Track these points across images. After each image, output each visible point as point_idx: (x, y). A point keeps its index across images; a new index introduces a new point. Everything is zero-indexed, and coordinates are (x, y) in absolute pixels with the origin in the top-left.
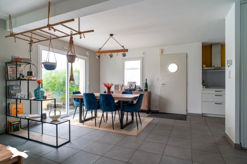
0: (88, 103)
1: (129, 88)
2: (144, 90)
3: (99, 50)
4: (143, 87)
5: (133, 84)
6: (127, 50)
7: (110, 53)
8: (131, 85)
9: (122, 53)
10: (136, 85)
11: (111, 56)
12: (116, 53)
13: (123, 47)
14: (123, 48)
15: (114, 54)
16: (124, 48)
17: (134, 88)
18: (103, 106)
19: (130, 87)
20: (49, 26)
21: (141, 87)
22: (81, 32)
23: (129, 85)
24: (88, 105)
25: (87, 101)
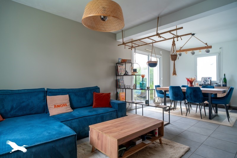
0: (174, 95)
1: (203, 83)
2: (222, 85)
3: (180, 49)
4: (220, 82)
5: (207, 79)
6: (211, 47)
7: (192, 51)
8: (206, 80)
9: (205, 50)
10: (212, 80)
11: (193, 53)
12: (198, 51)
13: (206, 44)
14: (206, 46)
15: (196, 52)
16: (208, 45)
17: (209, 83)
18: (190, 98)
19: (205, 83)
20: (158, 34)
21: (218, 82)
22: (179, 35)
23: (203, 80)
24: (174, 96)
25: (174, 93)
